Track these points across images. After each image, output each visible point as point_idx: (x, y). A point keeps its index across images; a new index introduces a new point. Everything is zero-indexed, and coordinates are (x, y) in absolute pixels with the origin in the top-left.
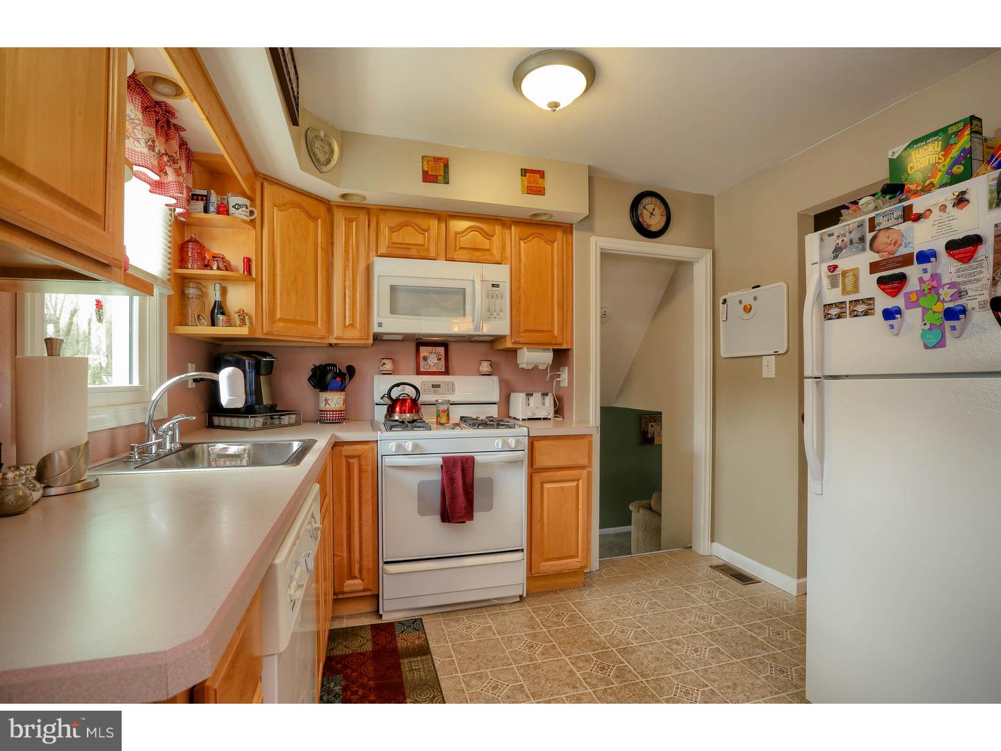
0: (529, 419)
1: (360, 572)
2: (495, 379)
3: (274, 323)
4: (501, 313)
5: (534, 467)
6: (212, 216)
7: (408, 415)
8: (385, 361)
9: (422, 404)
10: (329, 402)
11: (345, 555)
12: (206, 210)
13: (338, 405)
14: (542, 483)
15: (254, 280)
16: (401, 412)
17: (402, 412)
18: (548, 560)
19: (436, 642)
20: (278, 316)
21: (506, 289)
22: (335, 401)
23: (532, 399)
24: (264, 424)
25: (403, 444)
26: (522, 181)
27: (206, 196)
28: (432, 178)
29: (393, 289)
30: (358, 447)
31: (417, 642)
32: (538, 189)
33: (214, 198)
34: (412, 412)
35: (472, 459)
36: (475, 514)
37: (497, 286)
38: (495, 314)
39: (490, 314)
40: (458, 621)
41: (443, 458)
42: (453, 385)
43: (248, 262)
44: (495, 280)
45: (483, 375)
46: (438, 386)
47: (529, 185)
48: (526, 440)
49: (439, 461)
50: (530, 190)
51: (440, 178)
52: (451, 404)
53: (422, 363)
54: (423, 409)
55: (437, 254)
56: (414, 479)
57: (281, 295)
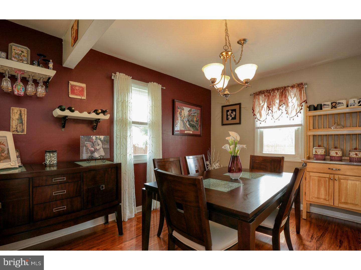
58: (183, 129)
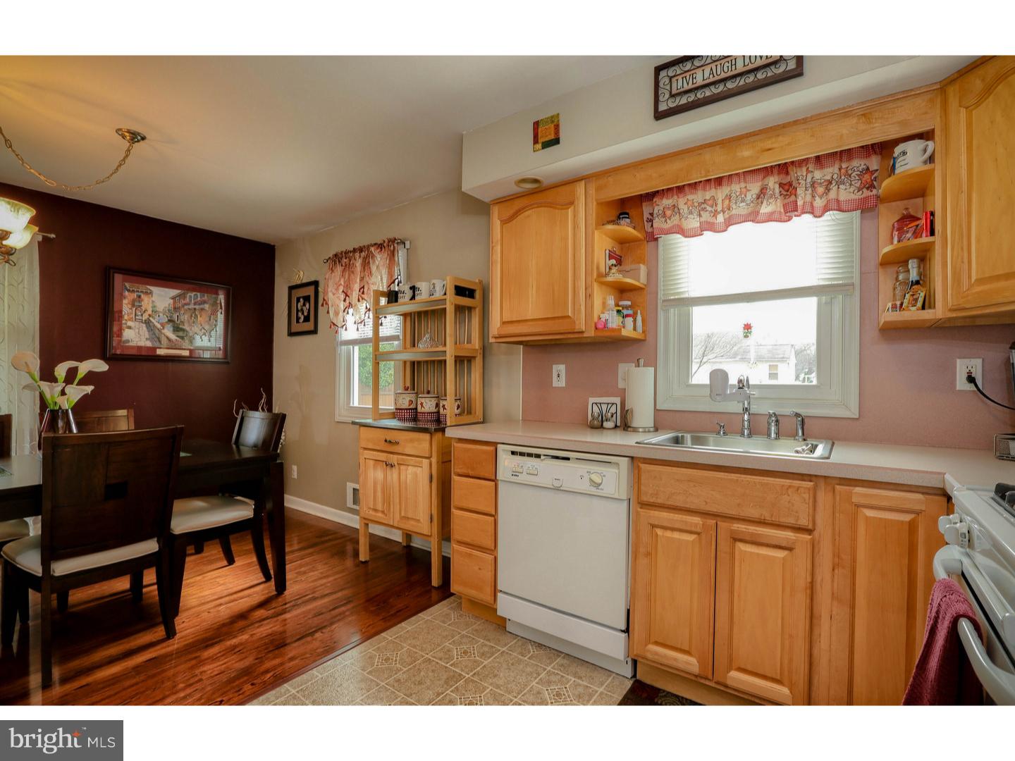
58: (149, 344)
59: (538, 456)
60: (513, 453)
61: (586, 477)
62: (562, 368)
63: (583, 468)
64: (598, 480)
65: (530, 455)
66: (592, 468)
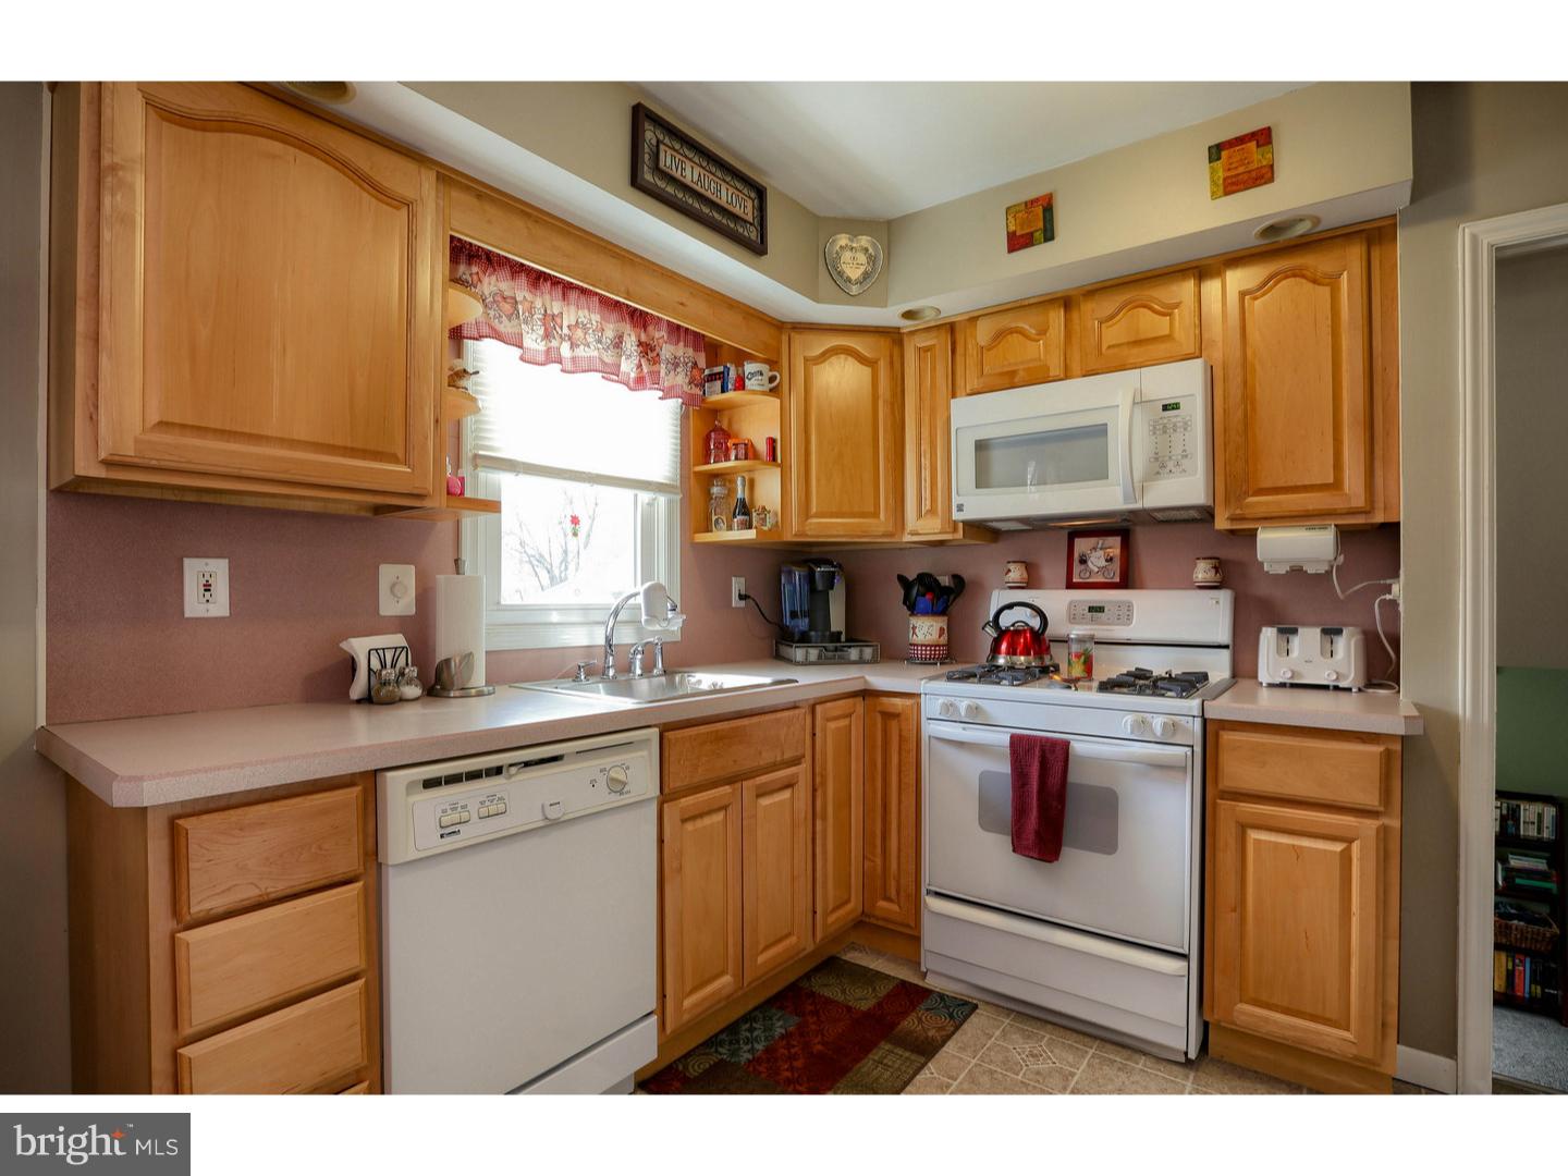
0: (1283, 685)
1: (898, 893)
2: (1224, 597)
3: (807, 519)
4: (1185, 461)
5: (1221, 786)
6: (731, 395)
7: (1022, 658)
8: (1012, 567)
9: (1050, 641)
10: (917, 630)
11: (879, 861)
12: (724, 390)
13: (929, 637)
14: (1243, 828)
15: (779, 466)
16: (1008, 653)
17: (1012, 651)
18: (1257, 1003)
19: (960, 1048)
20: (814, 510)
21: (1195, 411)
22: (925, 629)
23: (1296, 641)
24: (820, 657)
25: (957, 703)
26: (1213, 172)
27: (723, 373)
28: (1022, 240)
29: (981, 446)
30: (897, 701)
31: (930, 1034)
32: (1254, 174)
33: (733, 374)
34: (1029, 654)
35: (1066, 744)
36: (1068, 852)
37: (1176, 406)
38: (1170, 465)
39: (1160, 465)
40: (1029, 1037)
41: (1012, 737)
42: (1130, 607)
43: (772, 442)
44: (1168, 394)
45: (1201, 588)
46: (1100, 609)
47: (1229, 174)
48: (1197, 725)
49: (1004, 739)
50: (1233, 184)
51: (1037, 235)
52: (1096, 643)
53: (1077, 568)
54: (1054, 649)
55: (1066, 367)
56: (973, 768)
57: (818, 480)
59: (498, 771)
60: (430, 784)
61: (602, 780)
62: (219, 569)
63: (592, 766)
64: (622, 777)
65: (474, 776)
66: (609, 760)
